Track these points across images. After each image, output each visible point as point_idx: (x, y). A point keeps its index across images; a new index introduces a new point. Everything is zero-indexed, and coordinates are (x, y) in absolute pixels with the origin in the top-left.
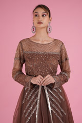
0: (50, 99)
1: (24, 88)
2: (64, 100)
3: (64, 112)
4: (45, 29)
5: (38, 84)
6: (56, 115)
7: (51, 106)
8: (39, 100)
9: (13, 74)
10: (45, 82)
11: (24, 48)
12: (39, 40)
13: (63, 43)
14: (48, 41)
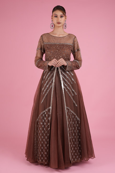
0: (63, 80)
1: (44, 71)
2: (75, 82)
3: (75, 92)
4: (62, 27)
5: (53, 65)
6: (68, 93)
7: (64, 85)
8: (54, 80)
9: (35, 61)
10: (58, 64)
11: (44, 40)
12: (56, 34)
13: (75, 37)
14: (63, 35)
